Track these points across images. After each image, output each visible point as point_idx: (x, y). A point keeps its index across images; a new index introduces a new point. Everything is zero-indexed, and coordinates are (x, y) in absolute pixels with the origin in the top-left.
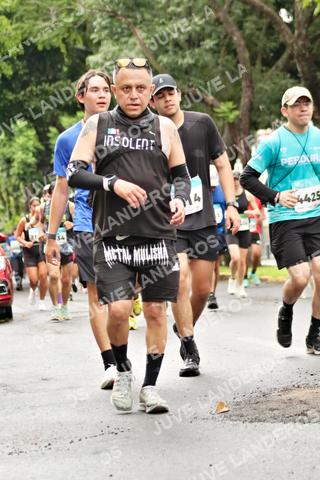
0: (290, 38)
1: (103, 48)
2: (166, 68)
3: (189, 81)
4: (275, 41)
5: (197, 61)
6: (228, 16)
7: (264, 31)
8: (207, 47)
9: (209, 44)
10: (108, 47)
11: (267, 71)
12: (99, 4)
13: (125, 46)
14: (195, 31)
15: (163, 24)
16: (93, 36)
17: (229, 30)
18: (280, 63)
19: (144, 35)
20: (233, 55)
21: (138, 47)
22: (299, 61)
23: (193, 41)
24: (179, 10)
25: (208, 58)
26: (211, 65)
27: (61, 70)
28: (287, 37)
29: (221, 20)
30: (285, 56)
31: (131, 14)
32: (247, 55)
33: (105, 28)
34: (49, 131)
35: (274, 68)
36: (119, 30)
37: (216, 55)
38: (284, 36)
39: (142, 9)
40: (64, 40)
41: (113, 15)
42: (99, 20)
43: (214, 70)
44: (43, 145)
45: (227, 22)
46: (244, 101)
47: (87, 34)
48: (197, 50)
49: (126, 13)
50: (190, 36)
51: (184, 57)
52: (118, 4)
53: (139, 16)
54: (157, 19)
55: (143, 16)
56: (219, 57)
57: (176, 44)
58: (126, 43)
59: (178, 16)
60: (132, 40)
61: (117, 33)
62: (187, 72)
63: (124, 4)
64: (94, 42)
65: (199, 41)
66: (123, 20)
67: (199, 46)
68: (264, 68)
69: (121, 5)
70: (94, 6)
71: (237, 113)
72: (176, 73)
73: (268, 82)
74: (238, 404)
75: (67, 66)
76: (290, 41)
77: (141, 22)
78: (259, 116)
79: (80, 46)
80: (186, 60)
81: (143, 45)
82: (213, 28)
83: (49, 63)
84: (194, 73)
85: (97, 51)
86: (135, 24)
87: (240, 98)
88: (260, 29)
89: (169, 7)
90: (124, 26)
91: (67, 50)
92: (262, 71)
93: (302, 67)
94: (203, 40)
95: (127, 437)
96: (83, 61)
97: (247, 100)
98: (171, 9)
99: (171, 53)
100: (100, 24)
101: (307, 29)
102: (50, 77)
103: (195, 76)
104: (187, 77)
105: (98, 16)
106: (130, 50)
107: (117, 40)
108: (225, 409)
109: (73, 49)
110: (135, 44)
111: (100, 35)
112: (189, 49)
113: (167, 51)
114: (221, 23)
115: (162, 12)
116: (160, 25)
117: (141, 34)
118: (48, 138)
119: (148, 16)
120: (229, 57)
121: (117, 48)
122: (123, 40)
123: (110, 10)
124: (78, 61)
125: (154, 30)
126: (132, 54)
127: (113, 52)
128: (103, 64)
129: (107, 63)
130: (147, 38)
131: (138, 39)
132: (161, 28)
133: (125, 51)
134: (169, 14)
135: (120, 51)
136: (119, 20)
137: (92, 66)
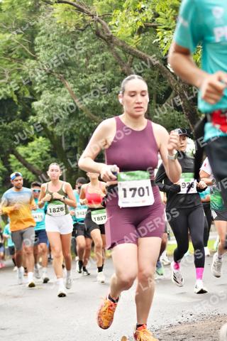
0: (174, 82)
1: (43, 96)
2: (88, 108)
3: (105, 116)
4: (165, 86)
5: (110, 102)
6: (130, 70)
7: (156, 79)
8: (117, 92)
9: (117, 89)
10: (47, 95)
11: (160, 106)
12: (39, 65)
13: (59, 94)
14: (108, 81)
15: (85, 77)
16: (36, 88)
18: (168, 101)
19: (72, 85)
21: (68, 94)
22: (181, 98)
24: (95, 66)
27: (15, 113)
28: (172, 81)
29: (126, 72)
30: (172, 96)
31: (62, 72)
33: (45, 82)
34: (9, 158)
36: (54, 83)
38: (169, 81)
39: (70, 68)
40: (16, 92)
41: (50, 73)
42: (40, 76)
44: (5, 167)
47: (32, 86)
48: (109, 94)
49: (59, 71)
51: (100, 100)
53: (67, 72)
54: (80, 74)
55: (70, 72)
58: (59, 91)
59: (95, 71)
60: (63, 89)
61: (53, 85)
62: (103, 110)
64: (37, 92)
65: (111, 87)
66: (57, 75)
67: (111, 91)
68: (158, 105)
70: (36, 67)
72: (96, 111)
75: (20, 111)
76: (174, 85)
77: (69, 77)
79: (28, 95)
80: (102, 102)
81: (71, 92)
82: (120, 78)
83: (7, 109)
84: (108, 110)
85: (40, 99)
86: (65, 78)
88: (153, 78)
89: (88, 65)
90: (58, 80)
91: (18, 98)
92: (157, 107)
93: (183, 103)
94: (114, 87)
96: (30, 106)
98: (89, 67)
100: (40, 79)
102: (8, 119)
104: (103, 113)
105: (39, 73)
106: (62, 96)
107: (53, 90)
109: (23, 98)
110: (66, 92)
111: (41, 87)
112: (104, 94)
114: (125, 75)
115: (84, 69)
116: (82, 78)
117: (69, 85)
118: (9, 163)
119: (74, 72)
121: (53, 95)
122: (58, 89)
124: (27, 106)
125: (79, 81)
126: (64, 99)
127: (51, 99)
128: (43, 107)
129: (47, 107)
130: (74, 87)
131: (68, 89)
132: (83, 80)
133: (59, 97)
134: (89, 70)
135: (55, 97)
136: (54, 76)
137: (36, 109)
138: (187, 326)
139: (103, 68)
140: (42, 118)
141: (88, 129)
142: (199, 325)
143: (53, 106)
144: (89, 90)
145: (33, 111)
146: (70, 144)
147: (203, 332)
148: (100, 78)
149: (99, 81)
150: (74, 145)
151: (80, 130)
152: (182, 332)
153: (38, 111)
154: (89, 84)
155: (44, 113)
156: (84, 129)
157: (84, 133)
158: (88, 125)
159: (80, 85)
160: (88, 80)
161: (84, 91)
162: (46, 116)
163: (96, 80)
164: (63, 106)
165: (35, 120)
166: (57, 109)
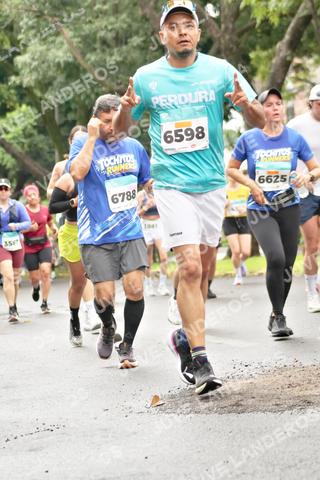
0: (217, 32)
1: (31, 48)
2: (94, 66)
3: (118, 78)
4: (203, 36)
5: (125, 58)
6: (154, 13)
8: (135, 44)
9: (136, 40)
10: (35, 46)
12: (25, 4)
13: (52, 45)
14: (122, 28)
15: (90, 22)
16: (20, 37)
19: (71, 34)
21: (66, 46)
22: (227, 55)
23: (121, 39)
24: (106, 7)
25: (136, 55)
26: (140, 62)
28: (214, 31)
29: (148, 16)
30: (212, 51)
31: (57, 14)
33: (32, 28)
36: (46, 29)
37: (144, 52)
38: (211, 31)
39: (68, 8)
41: (40, 15)
42: (26, 20)
45: (154, 18)
47: (14, 33)
48: (124, 47)
49: (53, 13)
50: (117, 33)
51: (111, 55)
52: (44, 4)
53: (65, 15)
54: (83, 18)
55: (69, 15)
56: (146, 54)
57: (104, 42)
58: (53, 42)
59: (105, 13)
60: (59, 39)
61: (45, 33)
63: (50, 3)
64: (22, 42)
65: (127, 38)
66: (50, 19)
67: (126, 43)
69: (47, 5)
70: (20, 7)
74: (173, 397)
76: (216, 36)
77: (68, 21)
79: (7, 47)
80: (114, 58)
81: (70, 44)
82: (140, 24)
84: (122, 70)
85: (25, 51)
86: (62, 23)
89: (95, 5)
90: (51, 25)
94: (131, 37)
95: (63, 434)
96: (12, 62)
98: (98, 6)
99: (98, 51)
100: (26, 24)
101: (233, 23)
103: (124, 73)
105: (24, 16)
106: (58, 49)
107: (45, 39)
108: (160, 402)
109: (1, 50)
110: (62, 43)
111: (27, 35)
112: (117, 45)
113: (95, 49)
114: (147, 20)
115: (88, 11)
116: (86, 23)
117: (68, 33)
119: (74, 15)
121: (44, 47)
122: (51, 39)
123: (36, 9)
125: (81, 28)
126: (60, 53)
127: (41, 52)
128: (30, 64)
129: (35, 63)
130: (75, 36)
131: (65, 38)
132: (88, 26)
133: (53, 50)
134: (96, 12)
135: (48, 50)
136: (45, 20)
137: (20, 66)
139: (116, 10)
140: (28, 79)
142: (259, 380)
143: (43, 62)
144: (95, 41)
145: (15, 69)
146: (66, 116)
147: (266, 392)
148: (112, 24)
149: (110, 27)
150: (71, 116)
152: (236, 391)
153: (22, 69)
154: (95, 33)
155: (31, 72)
156: (88, 96)
158: (93, 91)
159: (83, 33)
160: (94, 26)
161: (89, 42)
162: (33, 77)
163: (106, 27)
164: (59, 64)
165: (18, 82)
166: (49, 67)
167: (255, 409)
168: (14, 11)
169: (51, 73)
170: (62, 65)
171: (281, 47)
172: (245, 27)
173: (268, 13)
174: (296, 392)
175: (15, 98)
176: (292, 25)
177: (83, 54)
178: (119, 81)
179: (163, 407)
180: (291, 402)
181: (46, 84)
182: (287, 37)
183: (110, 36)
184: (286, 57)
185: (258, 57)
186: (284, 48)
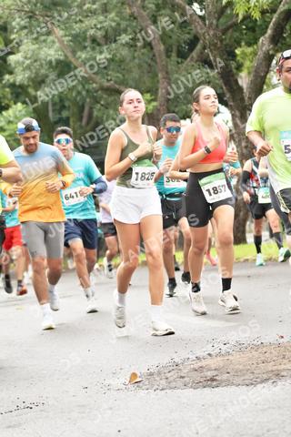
0: (201, 29)
1: (23, 48)
3: (108, 75)
4: (189, 33)
5: (115, 55)
6: (142, 11)
8: (124, 42)
9: (125, 38)
10: (28, 47)
11: (182, 62)
12: (17, 5)
13: (44, 44)
14: (111, 27)
15: (81, 21)
16: (13, 36)
17: (144, 24)
18: (194, 54)
19: (62, 33)
20: (149, 48)
21: (57, 44)
22: (211, 51)
23: (110, 37)
24: (94, 7)
25: (125, 52)
26: (128, 59)
28: (199, 27)
29: (136, 14)
30: (199, 47)
31: (49, 14)
32: (162, 47)
33: (25, 27)
35: (189, 59)
37: (132, 49)
38: (196, 27)
39: (58, 8)
41: (31, 16)
42: (18, 20)
43: (131, 65)
45: (142, 17)
46: (161, 92)
47: (8, 35)
48: (113, 45)
49: (44, 13)
50: (106, 32)
51: (101, 53)
52: (35, 5)
54: (74, 17)
56: (135, 51)
57: (94, 40)
58: (44, 41)
59: (94, 13)
60: (51, 38)
63: (42, 4)
65: (116, 36)
66: (41, 19)
67: (115, 41)
68: (180, 60)
69: (39, 5)
70: (12, 7)
71: (154, 104)
73: (184, 73)
74: (151, 374)
76: (201, 32)
78: (176, 106)
79: (1, 47)
81: (61, 42)
82: (128, 23)
84: (112, 67)
85: (18, 52)
87: (157, 90)
89: (84, 4)
92: (178, 63)
93: (215, 57)
94: (120, 35)
95: (42, 411)
96: (5, 61)
97: (164, 91)
98: (85, 7)
99: (88, 49)
100: (19, 24)
101: (218, 19)
103: (113, 70)
104: (105, 71)
105: (17, 16)
106: (49, 48)
108: (138, 380)
110: (54, 42)
111: (20, 35)
112: (106, 44)
113: (85, 47)
114: (135, 18)
116: (76, 23)
117: (59, 32)
120: (144, 51)
121: (37, 46)
122: (43, 38)
123: (27, 10)
124: (1, 62)
125: (71, 28)
126: (52, 52)
127: (33, 51)
128: (24, 63)
129: (28, 62)
130: (66, 36)
131: (57, 37)
132: (78, 25)
133: (45, 49)
134: (85, 11)
135: (40, 48)
136: (37, 19)
137: (13, 65)
138: (219, 359)
139: (105, 10)
140: (20, 77)
141: (84, 93)
142: (236, 358)
143: (36, 61)
144: (85, 39)
145: (10, 69)
146: (60, 113)
147: (241, 367)
148: (101, 23)
149: (99, 26)
150: (65, 114)
151: (74, 94)
152: (213, 367)
153: (16, 67)
154: (85, 32)
155: (24, 70)
156: (79, 93)
157: (78, 98)
158: (84, 87)
159: (73, 32)
160: (84, 25)
161: (79, 41)
162: (26, 75)
163: (95, 25)
164: (50, 62)
165: (11, 81)
166: (41, 65)
167: (229, 383)
168: (7, 12)
169: (43, 71)
170: (54, 63)
171: (264, 42)
172: (230, 23)
173: (249, 9)
174: (270, 367)
175: (9, 96)
176: (274, 20)
177: (74, 52)
178: (109, 78)
179: (141, 384)
180: (265, 376)
181: (39, 82)
182: (269, 32)
183: (99, 34)
184: (268, 51)
185: (243, 53)
186: (266, 43)
